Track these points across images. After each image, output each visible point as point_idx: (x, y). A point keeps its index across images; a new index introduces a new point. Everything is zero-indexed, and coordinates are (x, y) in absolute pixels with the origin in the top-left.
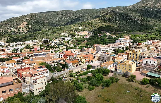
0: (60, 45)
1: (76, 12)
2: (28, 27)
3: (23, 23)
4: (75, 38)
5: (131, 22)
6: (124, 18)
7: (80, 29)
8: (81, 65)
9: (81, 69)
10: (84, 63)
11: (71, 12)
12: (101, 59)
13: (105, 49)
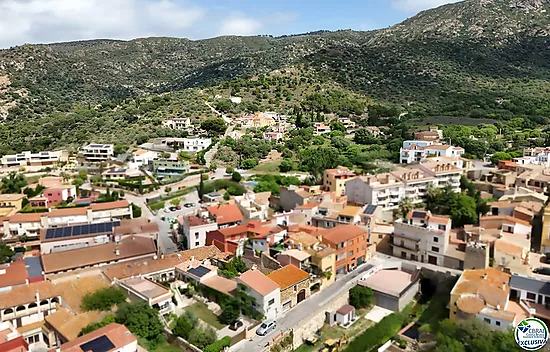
0: (166, 171)
1: (200, 43)
2: (16, 96)
4: (229, 142)
5: (409, 80)
6: (381, 65)
7: (236, 105)
8: (318, 289)
9: (327, 314)
10: (329, 278)
11: (184, 45)
12: (402, 246)
13: (387, 191)
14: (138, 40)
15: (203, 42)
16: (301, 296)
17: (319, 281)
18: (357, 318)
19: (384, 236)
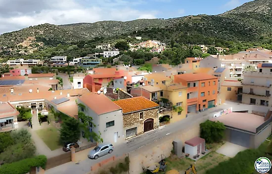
0: (88, 64)
1: (127, 23)
2: (38, 46)
3: (28, 39)
5: (240, 32)
6: (223, 25)
7: (138, 40)
8: (168, 121)
9: (173, 143)
10: (179, 113)
11: (120, 24)
12: (252, 93)
13: (232, 65)
14: (98, 22)
15: (129, 22)
16: (149, 125)
17: (169, 114)
18: (207, 152)
19: (232, 88)
